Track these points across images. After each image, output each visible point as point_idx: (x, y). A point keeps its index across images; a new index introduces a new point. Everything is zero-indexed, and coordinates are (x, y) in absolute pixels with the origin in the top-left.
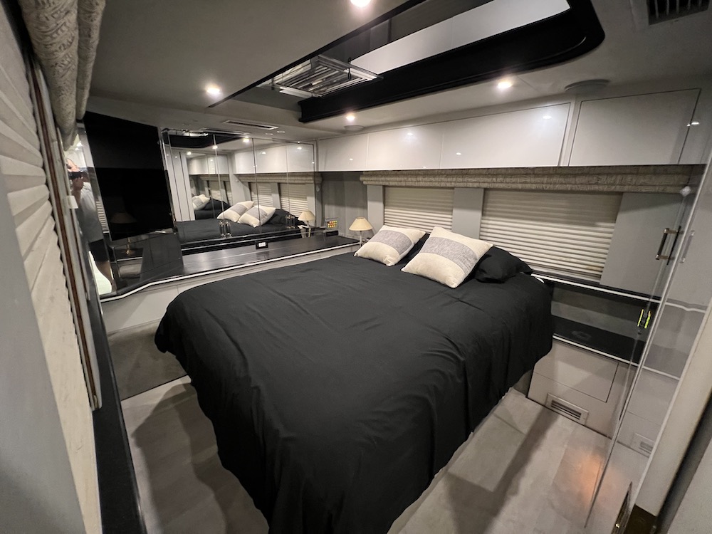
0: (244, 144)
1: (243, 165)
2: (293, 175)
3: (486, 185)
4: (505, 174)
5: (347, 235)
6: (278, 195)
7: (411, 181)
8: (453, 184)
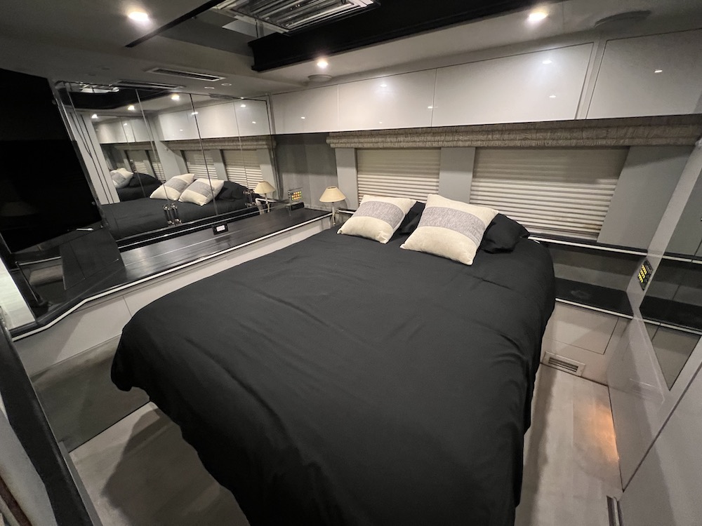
0: (174, 102)
1: (171, 128)
2: (244, 139)
3: (479, 144)
4: (502, 130)
5: (313, 206)
6: (222, 165)
7: (390, 142)
8: (440, 144)
